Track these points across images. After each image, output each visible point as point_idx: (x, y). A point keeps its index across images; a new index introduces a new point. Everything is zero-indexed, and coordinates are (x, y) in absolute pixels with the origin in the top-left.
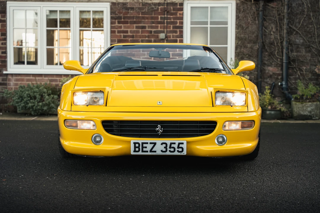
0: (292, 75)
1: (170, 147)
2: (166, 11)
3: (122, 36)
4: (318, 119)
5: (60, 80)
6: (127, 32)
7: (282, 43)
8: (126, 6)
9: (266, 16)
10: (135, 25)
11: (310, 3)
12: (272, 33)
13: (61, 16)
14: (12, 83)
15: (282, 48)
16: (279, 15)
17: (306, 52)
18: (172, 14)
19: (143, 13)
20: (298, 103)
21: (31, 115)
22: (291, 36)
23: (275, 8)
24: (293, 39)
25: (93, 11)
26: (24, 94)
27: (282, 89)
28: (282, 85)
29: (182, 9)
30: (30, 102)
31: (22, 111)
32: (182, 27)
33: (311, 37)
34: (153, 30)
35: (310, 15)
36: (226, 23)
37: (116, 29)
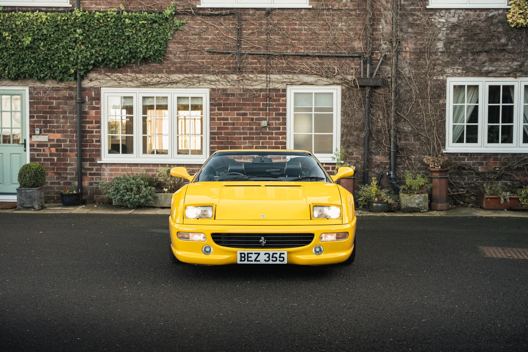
0: (400, 165)
1: (273, 257)
2: (268, 97)
3: (222, 124)
4: (427, 212)
5: (156, 169)
6: (227, 119)
7: (389, 130)
8: (226, 92)
9: (373, 103)
10: (236, 112)
11: (419, 90)
12: (379, 120)
13: (158, 102)
14: (106, 173)
15: (390, 136)
16: (387, 101)
17: (415, 140)
18: (275, 101)
19: (244, 100)
20: (405, 195)
21: (127, 208)
22: (399, 123)
23: (382, 94)
24: (402, 127)
25: (191, 98)
26: (121, 186)
27: (390, 179)
28: (389, 175)
29: (285, 96)
30: (127, 194)
31: (117, 204)
32: (285, 114)
33: (420, 124)
34: (255, 117)
35: (418, 102)
36: (331, 110)
37: (216, 116)
